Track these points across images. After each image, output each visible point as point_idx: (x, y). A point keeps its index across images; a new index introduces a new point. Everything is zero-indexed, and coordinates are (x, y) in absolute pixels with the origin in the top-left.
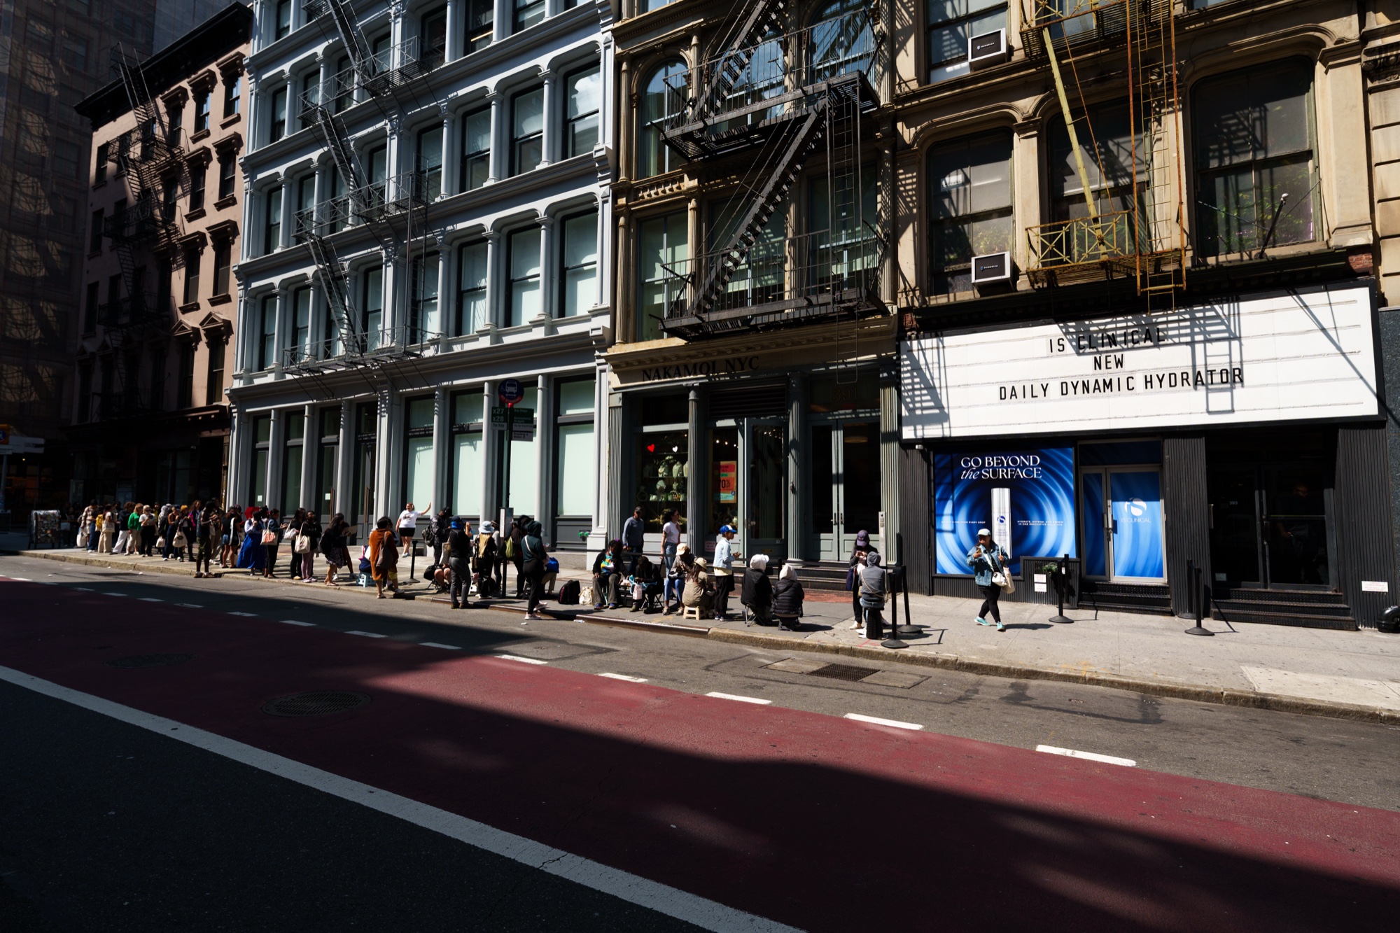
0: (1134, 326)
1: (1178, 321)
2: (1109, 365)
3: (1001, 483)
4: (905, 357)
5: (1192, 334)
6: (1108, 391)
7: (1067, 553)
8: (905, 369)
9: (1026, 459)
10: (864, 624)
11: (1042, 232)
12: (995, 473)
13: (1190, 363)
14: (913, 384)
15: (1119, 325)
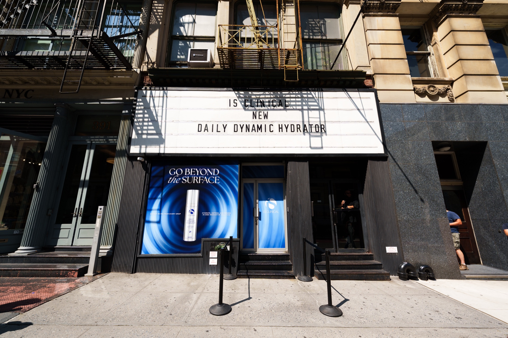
0: (274, 98)
1: (295, 98)
2: (260, 117)
3: (193, 187)
4: (141, 100)
5: (302, 105)
6: (259, 131)
7: (231, 236)
8: (140, 108)
9: (211, 171)
11: (229, 29)
12: (191, 179)
13: (301, 120)
14: (144, 118)
15: (266, 96)
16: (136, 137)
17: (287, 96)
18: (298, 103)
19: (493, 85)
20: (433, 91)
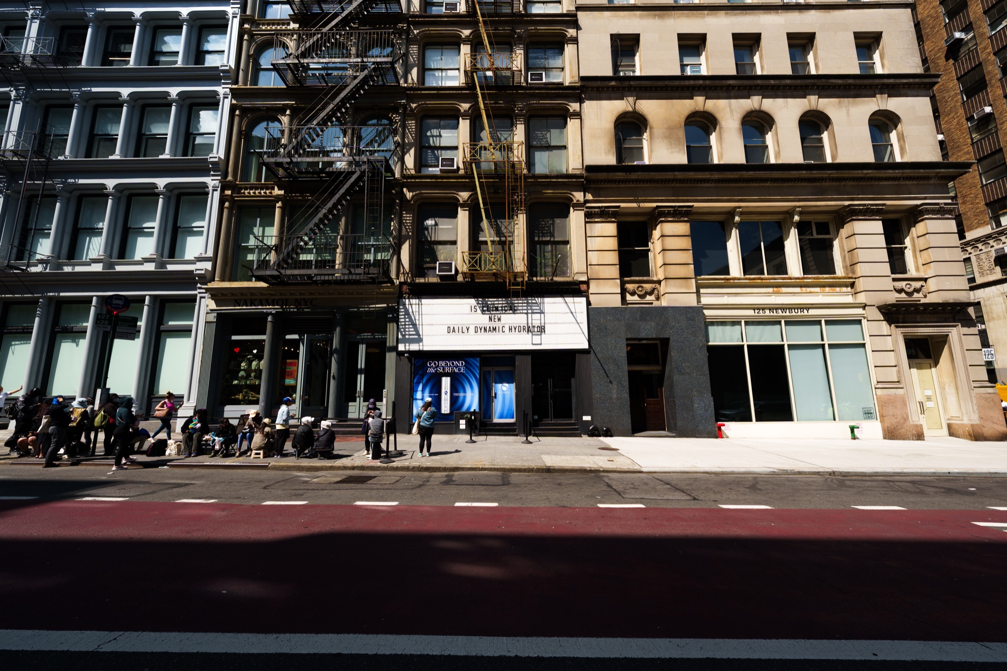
0: (505, 303)
2: (495, 320)
3: (446, 375)
5: (527, 310)
6: (494, 332)
7: (475, 409)
8: (402, 313)
9: (458, 363)
10: (371, 452)
11: (469, 255)
12: (444, 369)
13: (526, 322)
14: (405, 322)
15: (500, 302)
16: (401, 338)
17: (516, 302)
18: (524, 308)
19: (688, 287)
20: (641, 291)
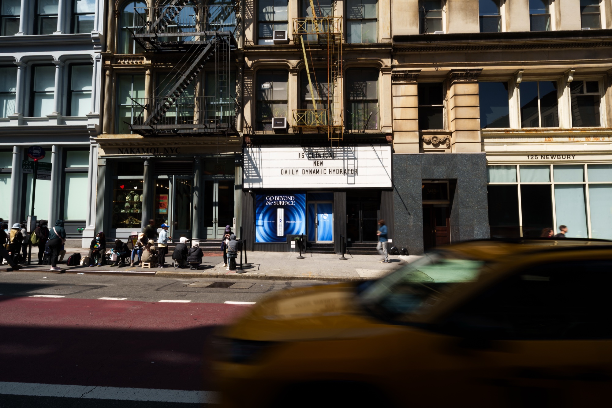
0: (327, 151)
1: (340, 151)
2: (318, 164)
3: (281, 207)
4: (246, 154)
5: (344, 156)
6: (318, 174)
7: (302, 233)
8: (246, 159)
9: (290, 197)
10: (228, 264)
11: (298, 112)
12: (278, 203)
13: (343, 166)
14: (249, 166)
15: (322, 150)
16: (246, 178)
17: (335, 150)
18: (341, 155)
19: (474, 138)
20: (435, 141)
